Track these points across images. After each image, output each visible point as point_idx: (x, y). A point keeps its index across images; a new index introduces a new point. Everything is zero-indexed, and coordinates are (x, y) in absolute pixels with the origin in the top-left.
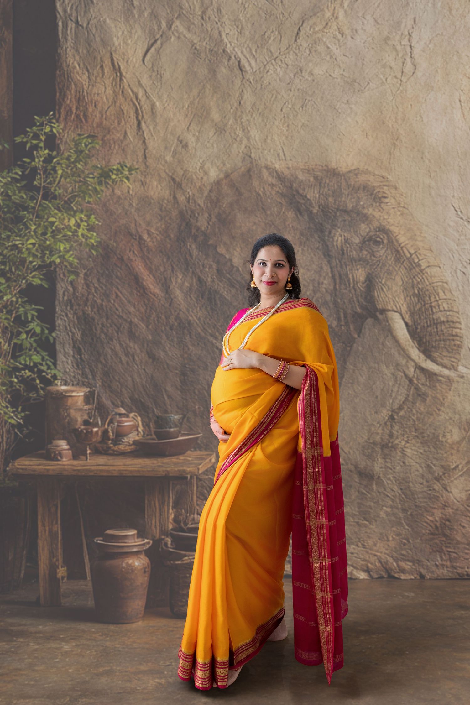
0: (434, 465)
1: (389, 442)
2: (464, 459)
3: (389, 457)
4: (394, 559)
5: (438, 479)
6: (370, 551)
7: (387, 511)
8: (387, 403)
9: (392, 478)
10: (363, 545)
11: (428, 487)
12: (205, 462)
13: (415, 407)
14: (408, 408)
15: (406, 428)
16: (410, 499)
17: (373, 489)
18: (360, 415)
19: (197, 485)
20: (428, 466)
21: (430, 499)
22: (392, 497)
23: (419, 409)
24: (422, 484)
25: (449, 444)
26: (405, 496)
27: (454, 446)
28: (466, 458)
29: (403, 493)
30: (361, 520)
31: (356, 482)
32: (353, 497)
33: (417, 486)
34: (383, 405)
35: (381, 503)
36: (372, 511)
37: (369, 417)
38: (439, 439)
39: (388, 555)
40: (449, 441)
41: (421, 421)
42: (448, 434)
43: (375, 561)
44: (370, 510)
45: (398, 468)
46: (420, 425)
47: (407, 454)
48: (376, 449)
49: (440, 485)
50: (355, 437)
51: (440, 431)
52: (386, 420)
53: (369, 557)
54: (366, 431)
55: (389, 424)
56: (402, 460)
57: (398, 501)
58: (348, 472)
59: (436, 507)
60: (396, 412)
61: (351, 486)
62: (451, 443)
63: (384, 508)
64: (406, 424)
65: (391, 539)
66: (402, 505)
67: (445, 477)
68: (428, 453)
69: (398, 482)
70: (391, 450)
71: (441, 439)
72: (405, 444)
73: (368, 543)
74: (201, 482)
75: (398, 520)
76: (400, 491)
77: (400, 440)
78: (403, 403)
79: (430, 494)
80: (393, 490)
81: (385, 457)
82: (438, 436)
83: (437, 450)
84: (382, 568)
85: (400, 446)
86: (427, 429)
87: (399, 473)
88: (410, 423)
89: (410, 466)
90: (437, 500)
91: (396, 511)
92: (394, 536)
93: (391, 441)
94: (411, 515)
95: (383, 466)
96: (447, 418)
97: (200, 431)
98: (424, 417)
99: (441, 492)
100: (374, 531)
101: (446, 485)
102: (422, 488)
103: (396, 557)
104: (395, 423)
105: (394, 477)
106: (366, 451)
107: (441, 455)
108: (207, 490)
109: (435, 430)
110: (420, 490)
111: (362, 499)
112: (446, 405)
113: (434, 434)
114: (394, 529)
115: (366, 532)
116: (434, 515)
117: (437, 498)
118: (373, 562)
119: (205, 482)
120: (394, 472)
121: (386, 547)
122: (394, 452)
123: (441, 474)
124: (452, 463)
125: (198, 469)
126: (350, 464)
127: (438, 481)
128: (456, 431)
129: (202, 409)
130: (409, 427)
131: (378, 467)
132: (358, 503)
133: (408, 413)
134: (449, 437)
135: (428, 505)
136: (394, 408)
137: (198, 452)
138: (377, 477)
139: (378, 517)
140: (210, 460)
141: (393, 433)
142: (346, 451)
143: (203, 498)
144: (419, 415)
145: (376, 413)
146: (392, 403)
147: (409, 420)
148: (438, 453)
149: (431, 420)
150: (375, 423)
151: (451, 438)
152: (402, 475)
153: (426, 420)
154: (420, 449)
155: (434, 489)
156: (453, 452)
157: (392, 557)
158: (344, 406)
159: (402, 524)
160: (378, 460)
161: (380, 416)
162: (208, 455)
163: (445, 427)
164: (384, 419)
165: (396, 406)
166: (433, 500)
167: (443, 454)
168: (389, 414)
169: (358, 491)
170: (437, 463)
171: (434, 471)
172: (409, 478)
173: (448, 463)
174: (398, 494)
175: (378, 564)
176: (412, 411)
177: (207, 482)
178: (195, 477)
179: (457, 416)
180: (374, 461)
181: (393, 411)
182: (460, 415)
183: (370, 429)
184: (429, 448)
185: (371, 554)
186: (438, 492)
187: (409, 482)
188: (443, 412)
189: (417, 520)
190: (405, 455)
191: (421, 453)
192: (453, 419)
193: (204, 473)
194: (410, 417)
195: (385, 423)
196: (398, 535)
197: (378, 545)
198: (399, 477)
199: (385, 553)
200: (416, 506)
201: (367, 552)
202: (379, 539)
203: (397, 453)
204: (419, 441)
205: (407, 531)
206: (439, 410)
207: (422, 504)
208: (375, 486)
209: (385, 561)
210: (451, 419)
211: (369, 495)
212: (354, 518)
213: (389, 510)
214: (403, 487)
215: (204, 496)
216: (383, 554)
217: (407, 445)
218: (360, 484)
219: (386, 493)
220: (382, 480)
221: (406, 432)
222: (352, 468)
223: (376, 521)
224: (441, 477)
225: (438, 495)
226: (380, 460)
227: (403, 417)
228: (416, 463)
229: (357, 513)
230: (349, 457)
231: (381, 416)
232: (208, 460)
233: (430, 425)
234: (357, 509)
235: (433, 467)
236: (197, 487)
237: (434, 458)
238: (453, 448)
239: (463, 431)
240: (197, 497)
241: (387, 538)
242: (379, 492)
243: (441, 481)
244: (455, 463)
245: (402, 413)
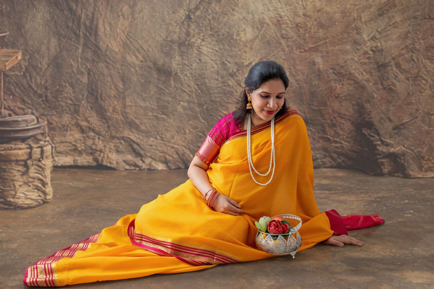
0: (229, 62)
1: (186, 40)
2: (257, 56)
3: (186, 54)
4: (190, 151)
5: (232, 75)
6: (168, 144)
7: (184, 106)
8: (184, 3)
9: (188, 74)
10: (161, 138)
11: (223, 82)
12: (11, 60)
13: (210, 7)
14: (204, 8)
15: (202, 27)
16: (206, 94)
17: (171, 85)
18: (158, 14)
19: (4, 81)
20: (223, 63)
21: (225, 94)
22: (189, 93)
23: (215, 9)
24: (217, 80)
25: (243, 42)
26: (201, 91)
27: (247, 44)
28: (259, 55)
29: (199, 88)
30: (159, 113)
31: (155, 78)
32: (152, 92)
33: (212, 82)
34: (180, 6)
35: (178, 98)
36: (169, 105)
37: (167, 17)
38: (233, 38)
39: (185, 147)
40: (242, 39)
41: (216, 20)
42: (242, 33)
43: (173, 153)
44: (168, 105)
45: (194, 65)
46: (216, 24)
47: (203, 51)
48: (174, 47)
49: (234, 81)
50: (153, 36)
51: (234, 30)
52: (183, 20)
53: (167, 149)
54: (164, 30)
55: (186, 23)
56: (198, 57)
57: (194, 96)
58: (147, 68)
59: (231, 102)
60: (192, 12)
61: (150, 82)
62: (245, 41)
63: (182, 103)
64: (202, 24)
65: (188, 132)
66: (198, 100)
67: (239, 73)
68: (223, 51)
69: (194, 78)
70: (188, 48)
71: (235, 37)
72: (201, 42)
73: (165, 136)
74: (8, 79)
75: (195, 114)
76: (196, 87)
77: (196, 38)
78: (199, 3)
79: (224, 90)
80: (190, 86)
81: (182, 54)
82: (232, 35)
83: (231, 48)
84: (179, 159)
85: (196, 44)
86: (222, 28)
87: (195, 70)
88: (206, 22)
89: (206, 63)
90: (232, 95)
91: (192, 105)
92: (191, 130)
93: (188, 39)
94: (207, 109)
95: (180, 63)
96: (241, 17)
97: (7, 30)
98: (219, 17)
99: (235, 87)
100: (172, 125)
101: (240, 81)
102: (218, 84)
103: (193, 149)
104: (192, 22)
105: (191, 73)
106: (164, 49)
107: (235, 53)
108: (13, 86)
109: (230, 29)
110: (215, 86)
111: (160, 94)
112: (240, 5)
113: (228, 33)
114: (191, 122)
115: (164, 126)
116: (228, 109)
117: (231, 93)
118: (171, 154)
119: (11, 78)
120: (191, 69)
121: (183, 139)
122: (191, 50)
123: (235, 70)
124: (246, 60)
125: (5, 66)
126: (149, 62)
127: (232, 77)
128: (249, 30)
129: (9, 9)
130: (205, 26)
131: (175, 64)
132: (157, 98)
133: (203, 13)
134: (243, 36)
135: (223, 100)
136: (190, 8)
137: (5, 50)
138: (174, 73)
139: (176, 111)
140: (17, 57)
141: (190, 32)
142: (145, 49)
143: (9, 93)
144: (214, 15)
145: (174, 12)
146: (189, 4)
147: (205, 20)
148: (232, 51)
149: (225, 19)
150: (173, 23)
151: (245, 36)
152: (198, 71)
153: (221, 19)
154: (215, 47)
155: (228, 85)
156: (247, 49)
157: (189, 149)
158: (143, 6)
159: (199, 117)
160: (175, 57)
161: (177, 16)
162: (14, 52)
163: (239, 26)
164: (181, 18)
165: (193, 6)
166: (228, 95)
167: (237, 52)
168: (185, 14)
169: (157, 87)
170: (231, 60)
171: (229, 68)
172: (205, 74)
173: (242, 60)
174: (194, 90)
175: (176, 156)
176: (207, 11)
177: (13, 78)
178: (2, 73)
179: (250, 16)
180: (171, 58)
181: (190, 11)
182: (253, 15)
183: (168, 28)
184: (224, 45)
185: (169, 146)
186: (233, 87)
187: (204, 78)
188: (237, 12)
189: (213, 114)
190: (201, 52)
191: (216, 51)
192: (247, 18)
193: (10, 70)
194: (206, 17)
195: (183, 23)
196: (195, 128)
197: (175, 138)
198: (196, 73)
199: (182, 146)
200: (212, 101)
201: (165, 145)
202: (177, 132)
203: (193, 51)
204: (215, 39)
205: (203, 125)
206: (233, 10)
207: (217, 99)
208: (172, 82)
209: (182, 153)
210: (244, 18)
211: (167, 91)
212: (152, 113)
213: (186, 104)
214: (199, 83)
215: (11, 91)
216: (180, 146)
217: (203, 43)
218: (159, 80)
219: (183, 89)
220: (179, 76)
221: (202, 30)
222: (151, 64)
223: (173, 115)
224: (235, 73)
225: (232, 90)
226: (178, 58)
227: (199, 17)
228: (212, 60)
229: (156, 108)
230: (147, 55)
231: (179, 16)
232: (14, 57)
233: (225, 25)
234: (155, 104)
235: (228, 64)
236: (4, 83)
237: (228, 55)
238: (246, 46)
239: (256, 30)
240: (4, 92)
241: (184, 131)
242: (176, 88)
243: (235, 77)
244: (249, 60)
245: (198, 13)
